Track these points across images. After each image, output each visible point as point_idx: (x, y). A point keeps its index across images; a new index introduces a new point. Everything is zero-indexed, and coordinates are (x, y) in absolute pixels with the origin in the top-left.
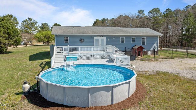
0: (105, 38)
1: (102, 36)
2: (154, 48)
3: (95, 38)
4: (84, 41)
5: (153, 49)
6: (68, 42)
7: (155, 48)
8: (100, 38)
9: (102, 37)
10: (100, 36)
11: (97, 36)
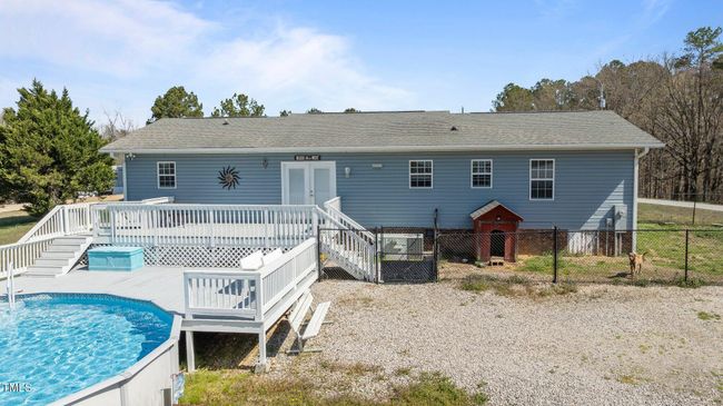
0: (331, 165)
1: (320, 157)
2: (606, 216)
3: (286, 166)
4: (236, 179)
5: (604, 221)
6: (173, 184)
7: (613, 215)
8: (308, 168)
9: (319, 159)
10: (308, 157)
11: (295, 157)
